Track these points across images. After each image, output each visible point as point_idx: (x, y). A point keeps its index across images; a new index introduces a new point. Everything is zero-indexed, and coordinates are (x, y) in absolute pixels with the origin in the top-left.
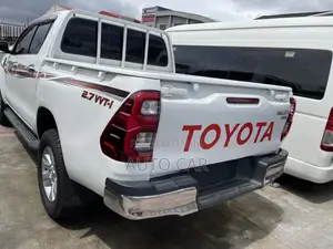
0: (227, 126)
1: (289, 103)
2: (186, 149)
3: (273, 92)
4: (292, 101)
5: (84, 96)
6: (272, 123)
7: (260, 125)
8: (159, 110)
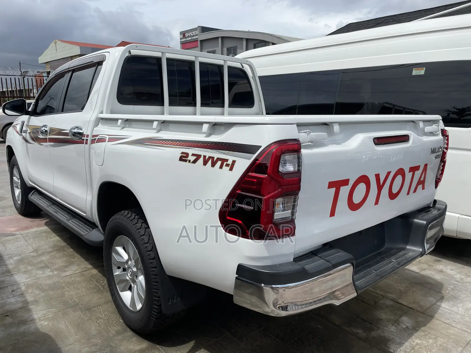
0: (377, 176)
1: (440, 137)
2: (332, 214)
3: (421, 124)
4: (444, 133)
5: (183, 158)
6: (426, 165)
7: (413, 169)
8: (299, 165)
